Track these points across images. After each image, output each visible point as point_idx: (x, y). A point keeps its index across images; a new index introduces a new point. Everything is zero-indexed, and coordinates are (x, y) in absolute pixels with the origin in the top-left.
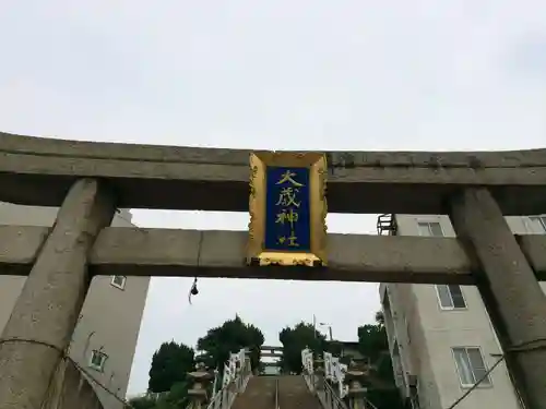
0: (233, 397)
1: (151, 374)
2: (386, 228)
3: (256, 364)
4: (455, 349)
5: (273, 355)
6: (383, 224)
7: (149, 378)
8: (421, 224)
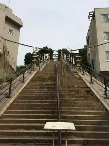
0: (45, 64)
1: (25, 60)
2: (91, 16)
3: (51, 58)
4: (106, 52)
5: (56, 56)
6: (91, 15)
7: (24, 61)
8: (102, 15)
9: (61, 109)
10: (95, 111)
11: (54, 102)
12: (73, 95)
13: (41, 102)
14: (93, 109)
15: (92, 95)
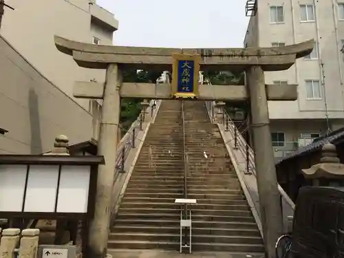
2: (250, 10)
6: (249, 8)
8: (272, 7)
9: (188, 188)
10: (227, 190)
11: (181, 179)
12: (205, 169)
13: (164, 179)
14: (226, 188)
15: (230, 170)
